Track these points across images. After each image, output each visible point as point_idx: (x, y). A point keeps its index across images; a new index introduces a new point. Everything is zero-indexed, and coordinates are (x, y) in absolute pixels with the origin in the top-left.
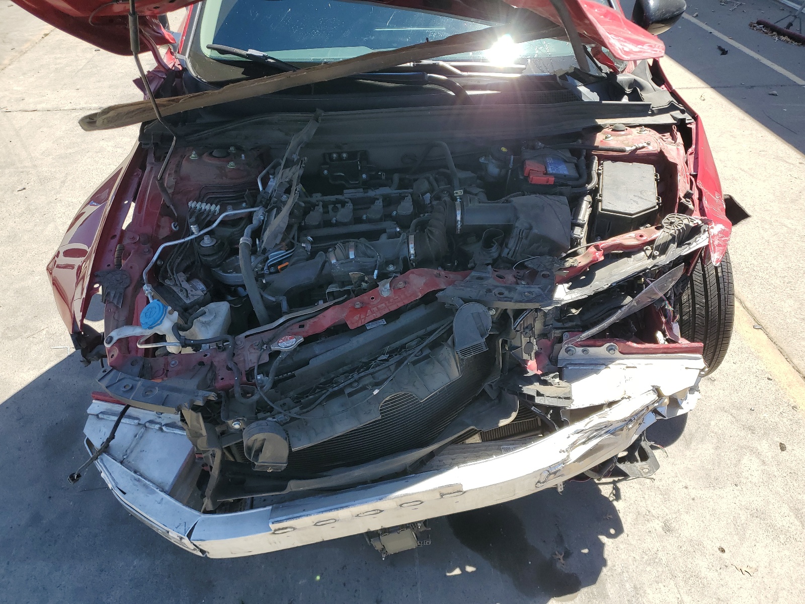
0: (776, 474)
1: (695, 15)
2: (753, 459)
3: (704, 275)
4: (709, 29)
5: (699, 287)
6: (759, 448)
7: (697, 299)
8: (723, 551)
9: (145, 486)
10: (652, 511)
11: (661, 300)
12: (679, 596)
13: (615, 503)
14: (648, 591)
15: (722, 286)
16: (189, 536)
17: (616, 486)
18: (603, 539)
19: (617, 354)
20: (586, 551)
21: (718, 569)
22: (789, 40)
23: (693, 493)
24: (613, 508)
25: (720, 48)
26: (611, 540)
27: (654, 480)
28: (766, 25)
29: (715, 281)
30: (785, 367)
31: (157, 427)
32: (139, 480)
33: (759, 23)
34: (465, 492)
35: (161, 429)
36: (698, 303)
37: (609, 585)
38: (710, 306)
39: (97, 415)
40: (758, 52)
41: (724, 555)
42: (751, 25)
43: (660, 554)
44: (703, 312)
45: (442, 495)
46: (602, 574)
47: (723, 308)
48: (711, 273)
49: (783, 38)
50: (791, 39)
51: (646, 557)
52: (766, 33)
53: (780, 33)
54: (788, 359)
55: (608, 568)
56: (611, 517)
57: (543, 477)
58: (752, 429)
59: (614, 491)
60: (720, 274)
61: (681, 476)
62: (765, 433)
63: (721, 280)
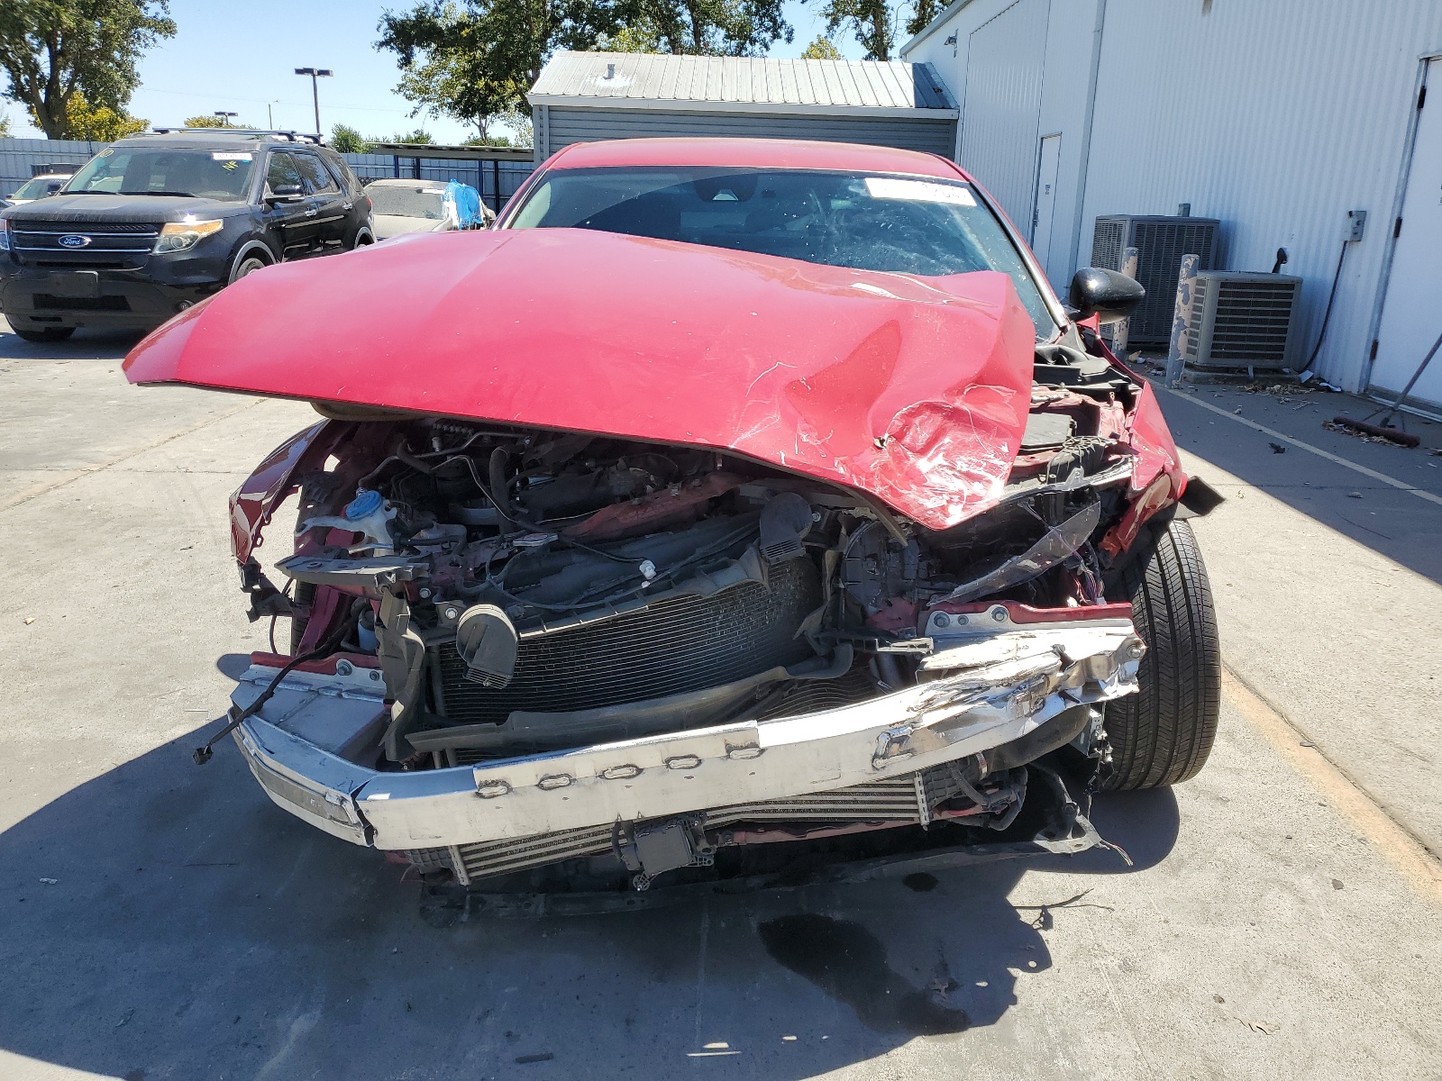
0: (1323, 915)
1: (1236, 412)
2: (1285, 895)
3: (1163, 575)
4: (1258, 427)
5: (1156, 592)
6: (1297, 882)
7: (1155, 610)
8: (1221, 1001)
9: (305, 747)
10: (1105, 946)
11: (1073, 559)
12: (1138, 1049)
13: (1042, 932)
14: (1087, 1040)
15: (1191, 592)
16: (354, 796)
17: (1046, 912)
18: (1015, 972)
19: (1009, 623)
20: (984, 984)
21: (1210, 1021)
22: (1386, 441)
23: (1178, 929)
24: (1039, 937)
25: (1272, 445)
26: (1029, 975)
27: (1113, 910)
28: (1348, 424)
29: (1180, 584)
30: (1350, 792)
31: (334, 693)
32: (296, 741)
33: (1337, 421)
34: (762, 751)
35: (340, 696)
36: (1158, 615)
37: (1018, 1028)
38: (1176, 621)
39: (253, 682)
40: (1335, 453)
41: (1222, 1006)
42: (1324, 425)
43: (1111, 996)
44: (1167, 630)
45: (729, 749)
46: (1007, 1013)
47: (1197, 626)
48: (1174, 572)
49: (1375, 438)
50: (1389, 440)
51: (1086, 999)
52: (1350, 434)
53: (1371, 433)
54: (1356, 784)
55: (1018, 1006)
56: (1033, 947)
57: (882, 745)
58: (1287, 862)
59: (1042, 919)
60: (1187, 575)
61: (1159, 907)
62: (1308, 866)
63: (1189, 584)
